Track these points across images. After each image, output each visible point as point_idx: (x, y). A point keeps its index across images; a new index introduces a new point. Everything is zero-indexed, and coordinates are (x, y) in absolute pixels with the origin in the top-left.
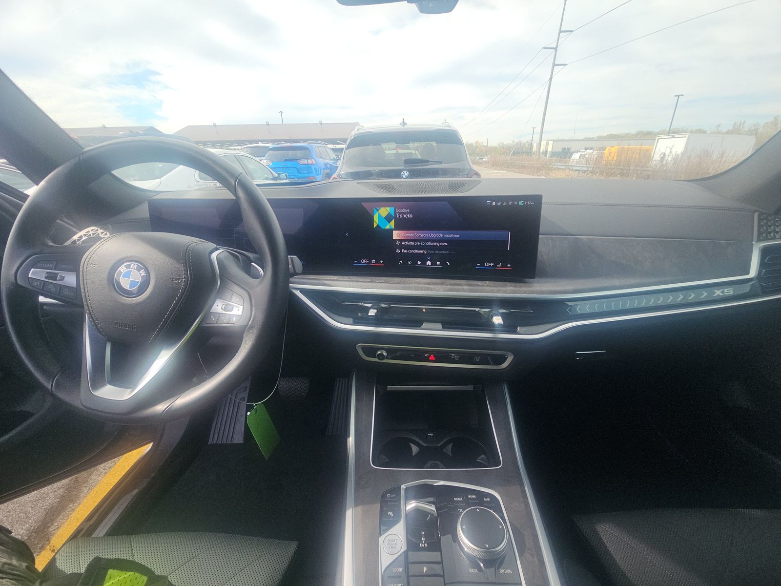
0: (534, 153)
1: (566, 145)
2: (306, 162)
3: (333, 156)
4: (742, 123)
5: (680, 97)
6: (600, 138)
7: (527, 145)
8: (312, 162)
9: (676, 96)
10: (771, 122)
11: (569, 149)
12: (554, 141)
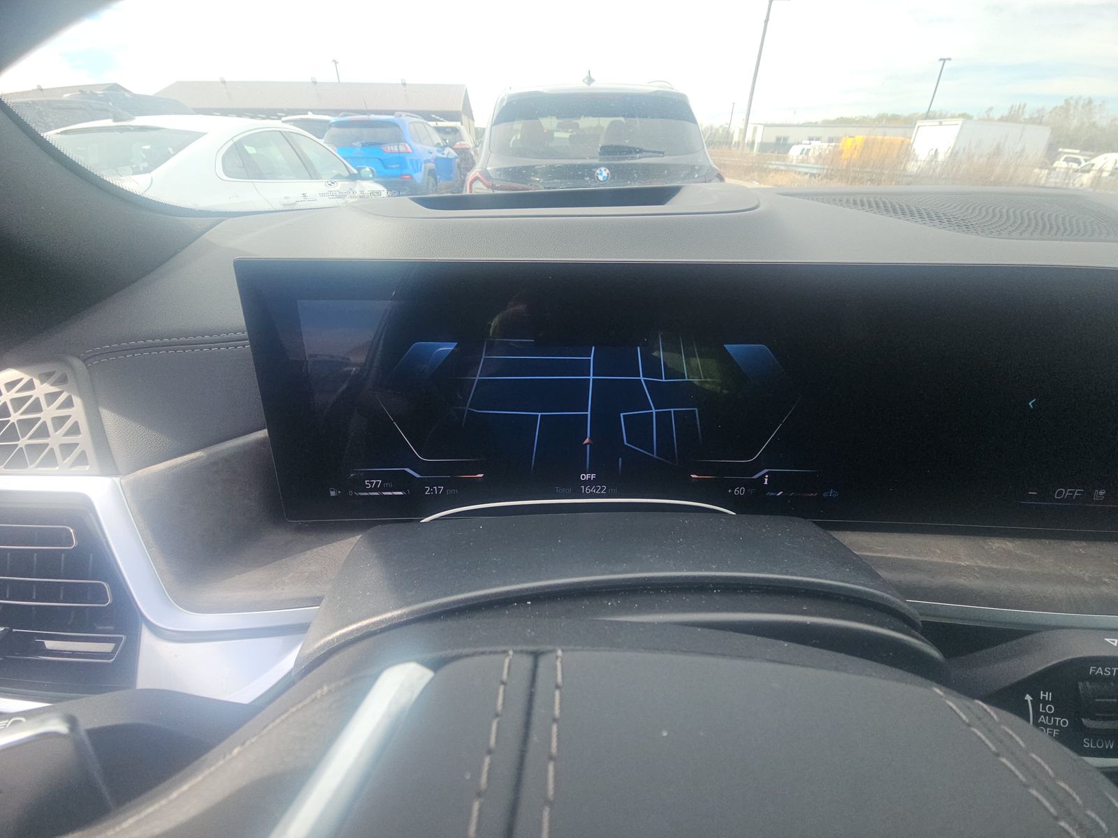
0: (734, 146)
1: (782, 133)
2: (396, 149)
3: (437, 138)
4: (1022, 106)
5: (947, 61)
6: (827, 124)
7: (721, 131)
8: (406, 148)
9: (941, 60)
10: (1061, 107)
11: (786, 139)
12: (766, 125)
